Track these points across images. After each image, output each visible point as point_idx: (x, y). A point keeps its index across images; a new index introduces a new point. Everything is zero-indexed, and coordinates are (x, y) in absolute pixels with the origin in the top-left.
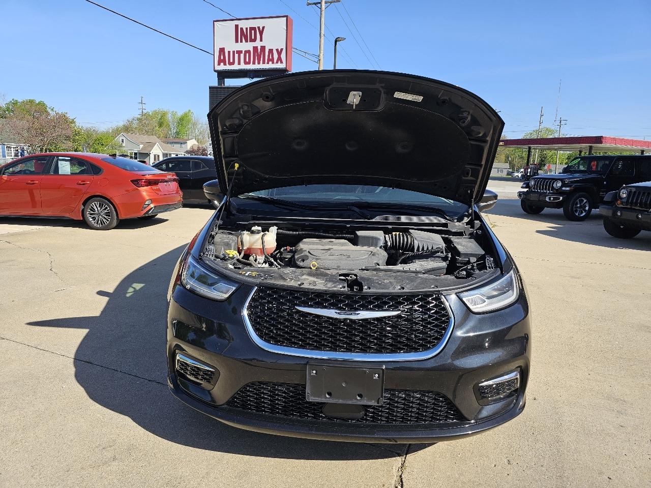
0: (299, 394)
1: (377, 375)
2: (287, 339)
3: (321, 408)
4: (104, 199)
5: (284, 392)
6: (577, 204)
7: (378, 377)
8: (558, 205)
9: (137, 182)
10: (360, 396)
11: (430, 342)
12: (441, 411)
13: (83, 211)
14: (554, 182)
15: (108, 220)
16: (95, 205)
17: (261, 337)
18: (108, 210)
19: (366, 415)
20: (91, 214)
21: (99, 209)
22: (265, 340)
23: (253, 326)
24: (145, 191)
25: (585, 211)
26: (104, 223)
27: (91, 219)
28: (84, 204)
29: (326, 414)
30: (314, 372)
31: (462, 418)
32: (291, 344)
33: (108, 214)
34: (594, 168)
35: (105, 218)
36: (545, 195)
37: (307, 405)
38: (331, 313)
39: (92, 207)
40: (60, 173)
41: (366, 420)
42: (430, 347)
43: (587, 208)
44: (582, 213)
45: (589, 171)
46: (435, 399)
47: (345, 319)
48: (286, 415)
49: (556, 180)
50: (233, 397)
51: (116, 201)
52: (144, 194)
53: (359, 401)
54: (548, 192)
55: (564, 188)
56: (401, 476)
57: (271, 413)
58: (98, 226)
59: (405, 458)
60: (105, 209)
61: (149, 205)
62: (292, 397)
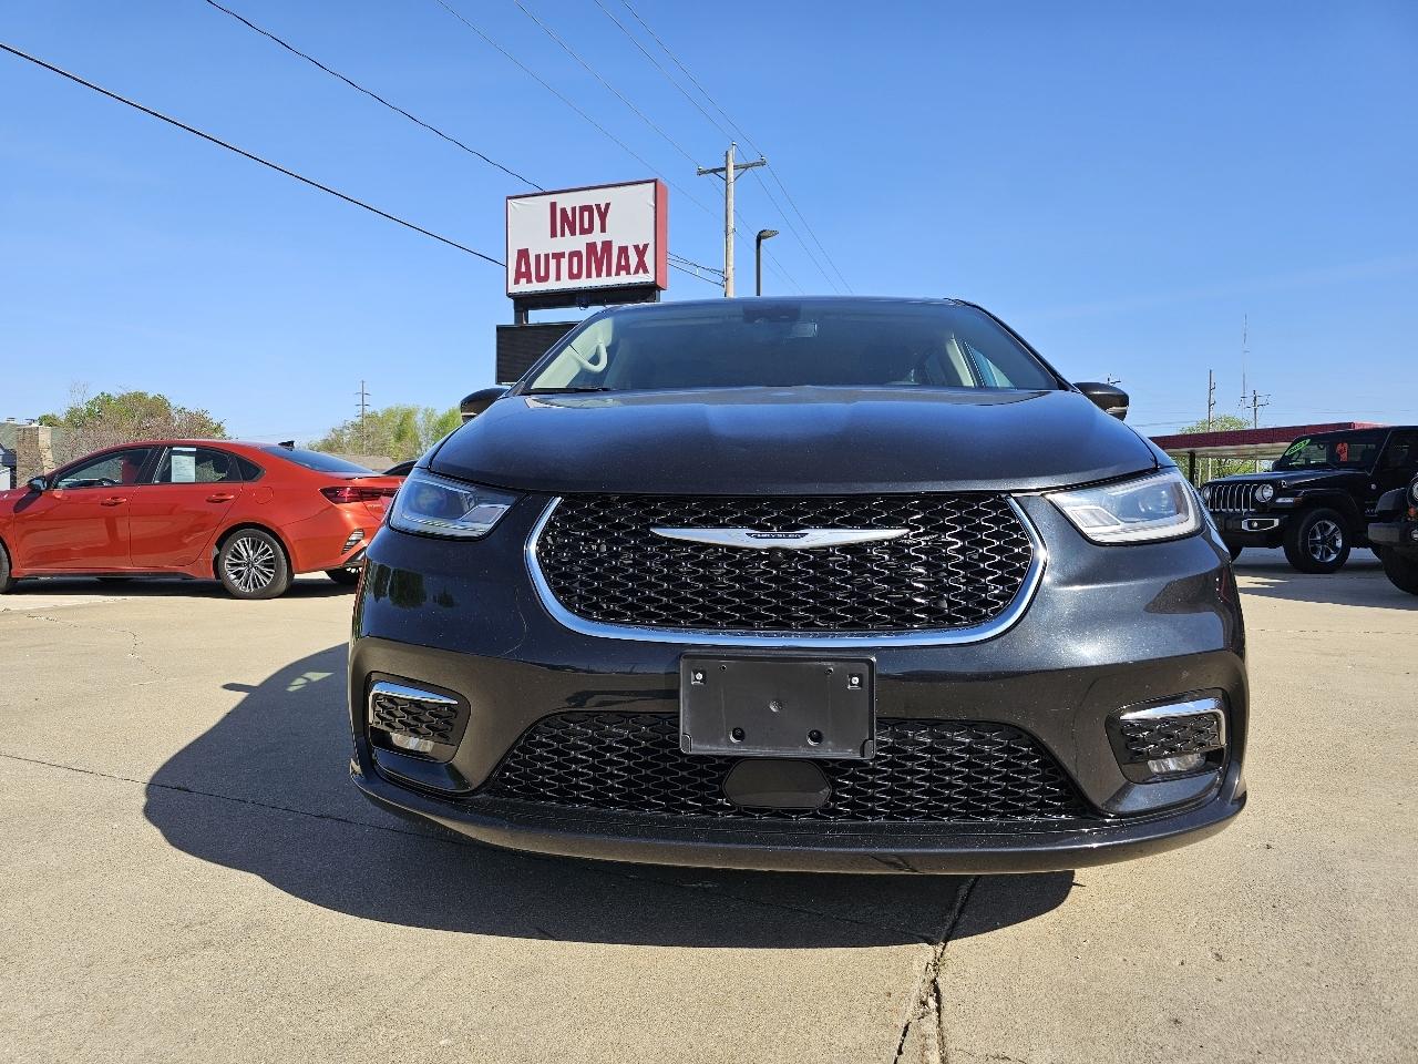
0: (664, 744)
1: (856, 680)
2: (631, 607)
3: (720, 781)
4: (262, 531)
5: (627, 742)
6: (1314, 534)
7: (860, 684)
8: (1270, 540)
9: (333, 493)
10: (818, 738)
11: (986, 603)
12: (1026, 785)
13: (217, 557)
14: (1255, 488)
15: (268, 577)
16: (242, 545)
17: (568, 606)
18: (270, 555)
19: (834, 798)
20: (233, 565)
21: (251, 552)
22: (581, 614)
23: (548, 581)
24: (349, 512)
25: (1336, 549)
26: (261, 584)
27: (233, 577)
28: (220, 544)
29: (735, 799)
30: (700, 676)
31: (1085, 810)
32: (643, 618)
33: (269, 564)
34: (1344, 457)
35: (262, 572)
36: (1240, 518)
37: (685, 773)
38: (739, 537)
39: (236, 550)
40: (173, 480)
41: (835, 812)
42: (987, 614)
43: (1339, 544)
44: (1329, 554)
45: (1333, 461)
46: (1008, 750)
47: (772, 550)
48: (631, 808)
49: (1261, 483)
50: (501, 766)
51: (289, 535)
52: (348, 516)
53: (811, 750)
54: (1244, 510)
55: (1280, 500)
56: (934, 981)
57: (595, 804)
58: (248, 591)
59: (944, 949)
60: (263, 553)
61: (358, 541)
62: (645, 751)
